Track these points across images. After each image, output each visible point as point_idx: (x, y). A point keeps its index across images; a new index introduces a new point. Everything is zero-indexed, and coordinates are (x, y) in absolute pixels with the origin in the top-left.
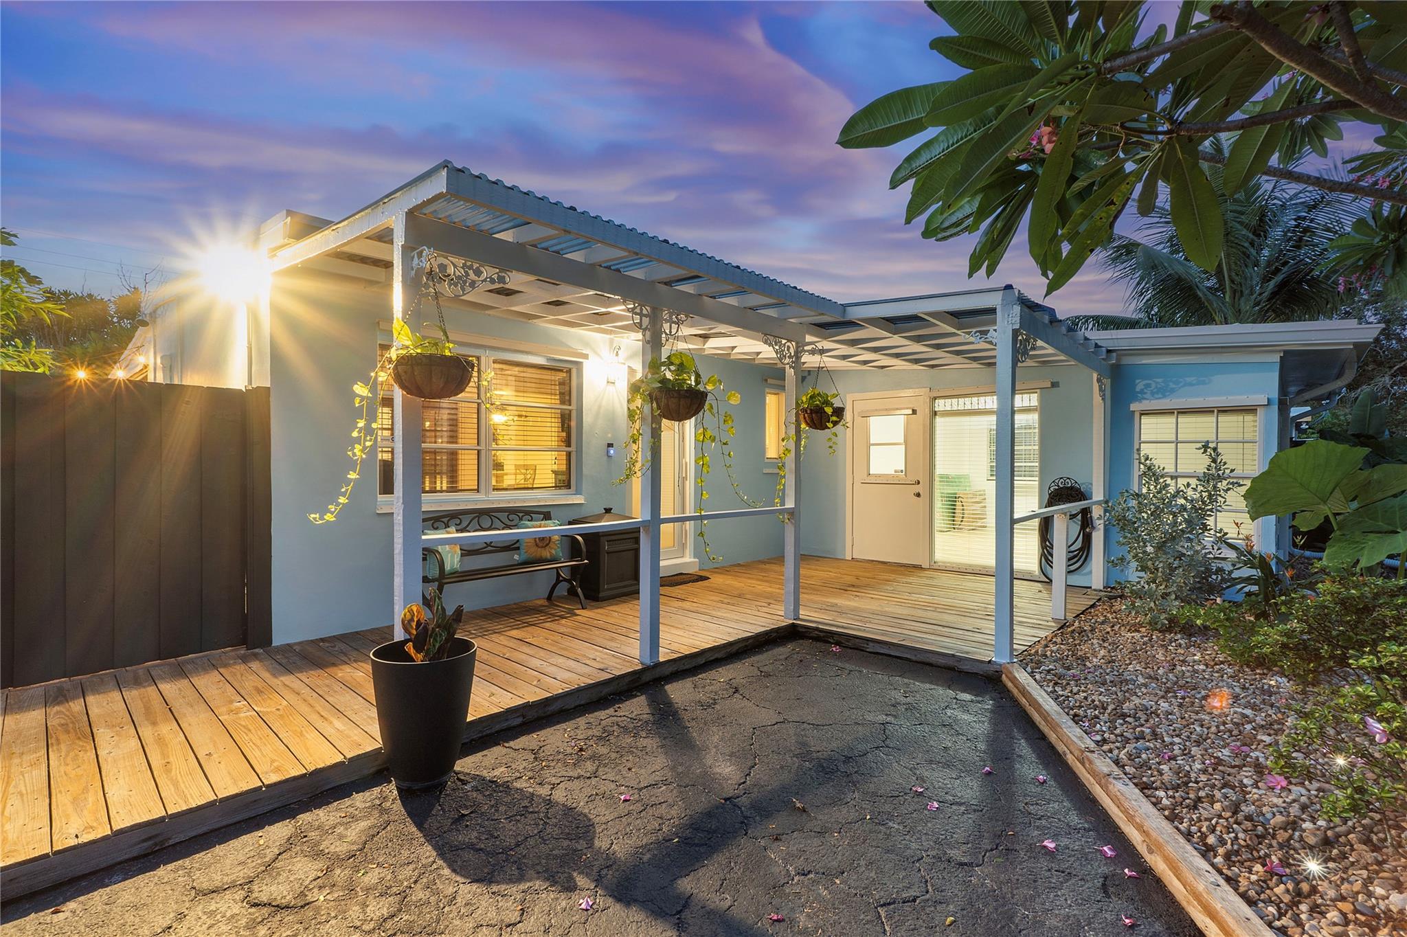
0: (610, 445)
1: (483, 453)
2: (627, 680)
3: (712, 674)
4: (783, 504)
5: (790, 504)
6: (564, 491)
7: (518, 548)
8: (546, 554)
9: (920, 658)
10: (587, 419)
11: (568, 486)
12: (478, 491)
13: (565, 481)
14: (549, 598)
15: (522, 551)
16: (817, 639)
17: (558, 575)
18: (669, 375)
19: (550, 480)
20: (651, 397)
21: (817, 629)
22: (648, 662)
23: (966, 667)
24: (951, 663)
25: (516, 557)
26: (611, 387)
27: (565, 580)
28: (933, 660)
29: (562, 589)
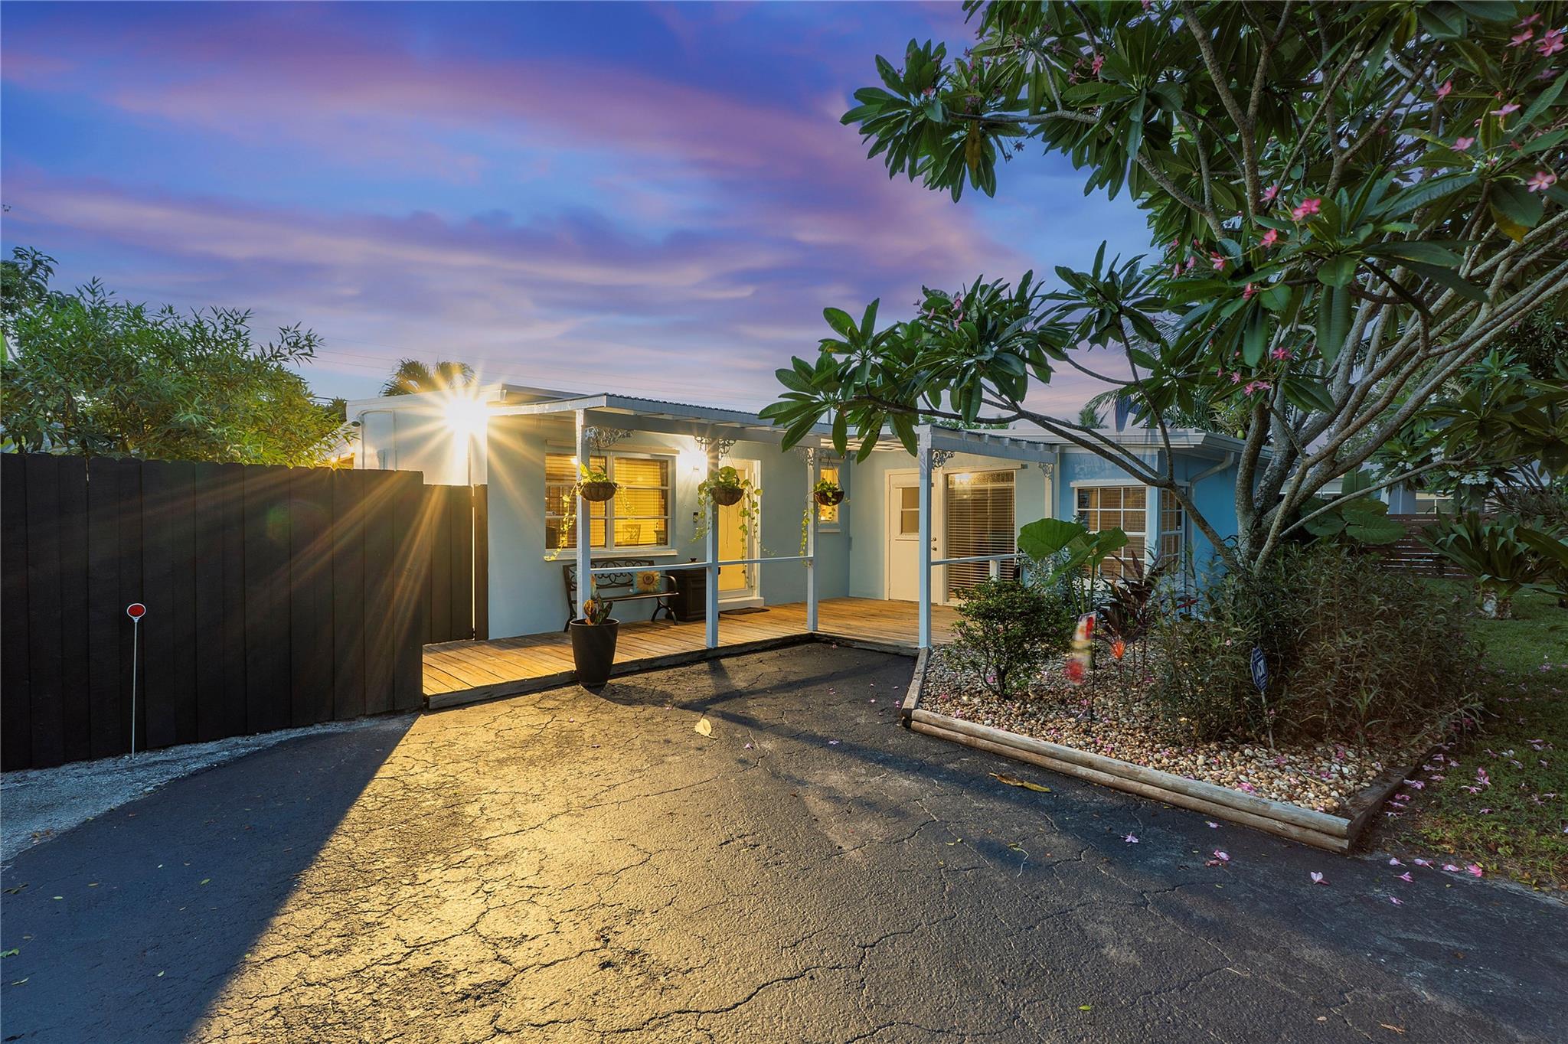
0: (695, 514)
1: (609, 521)
2: (698, 654)
3: (752, 655)
4: (806, 553)
5: (811, 555)
6: (663, 547)
7: (632, 585)
8: (651, 588)
9: (882, 649)
10: (679, 496)
11: (666, 544)
12: (605, 546)
13: (663, 540)
14: (653, 620)
15: (635, 587)
16: (826, 642)
17: (659, 603)
18: (721, 480)
19: (653, 539)
20: (712, 492)
21: (826, 636)
22: (711, 646)
23: (905, 652)
24: (896, 650)
25: (631, 590)
26: (696, 472)
27: (664, 607)
28: (888, 649)
29: (663, 611)
